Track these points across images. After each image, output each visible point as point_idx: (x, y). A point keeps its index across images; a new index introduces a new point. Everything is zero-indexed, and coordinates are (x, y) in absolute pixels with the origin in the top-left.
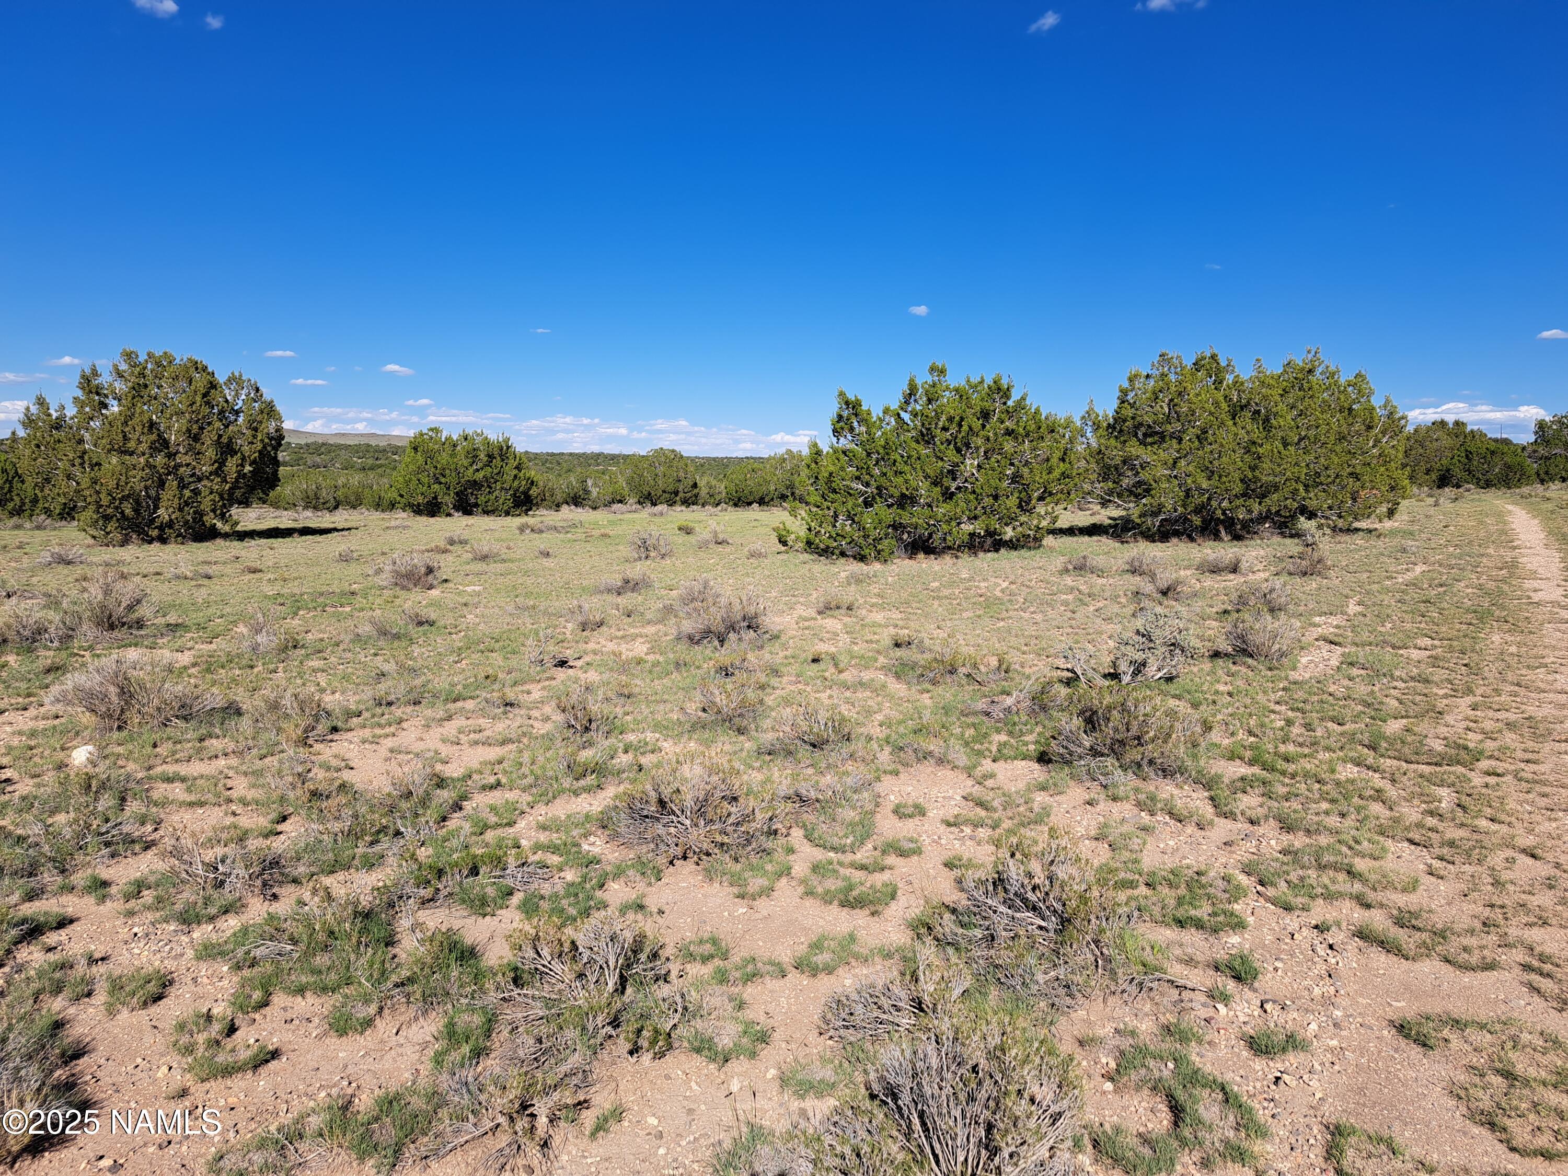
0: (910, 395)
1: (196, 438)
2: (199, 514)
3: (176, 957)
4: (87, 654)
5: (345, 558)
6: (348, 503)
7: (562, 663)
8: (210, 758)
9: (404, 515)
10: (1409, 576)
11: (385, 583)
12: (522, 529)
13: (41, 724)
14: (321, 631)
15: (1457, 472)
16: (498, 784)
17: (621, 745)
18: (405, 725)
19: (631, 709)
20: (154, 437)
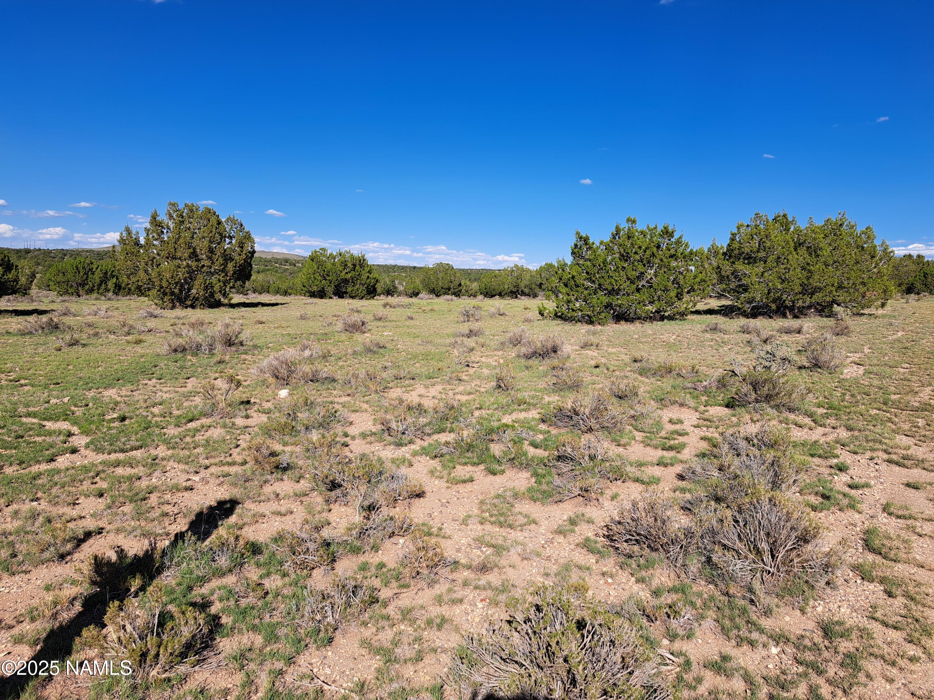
0: (616, 234)
2: (213, 293)
8: (339, 397)
10: (895, 337)
11: (340, 330)
12: (385, 306)
15: (918, 285)
20: (191, 250)
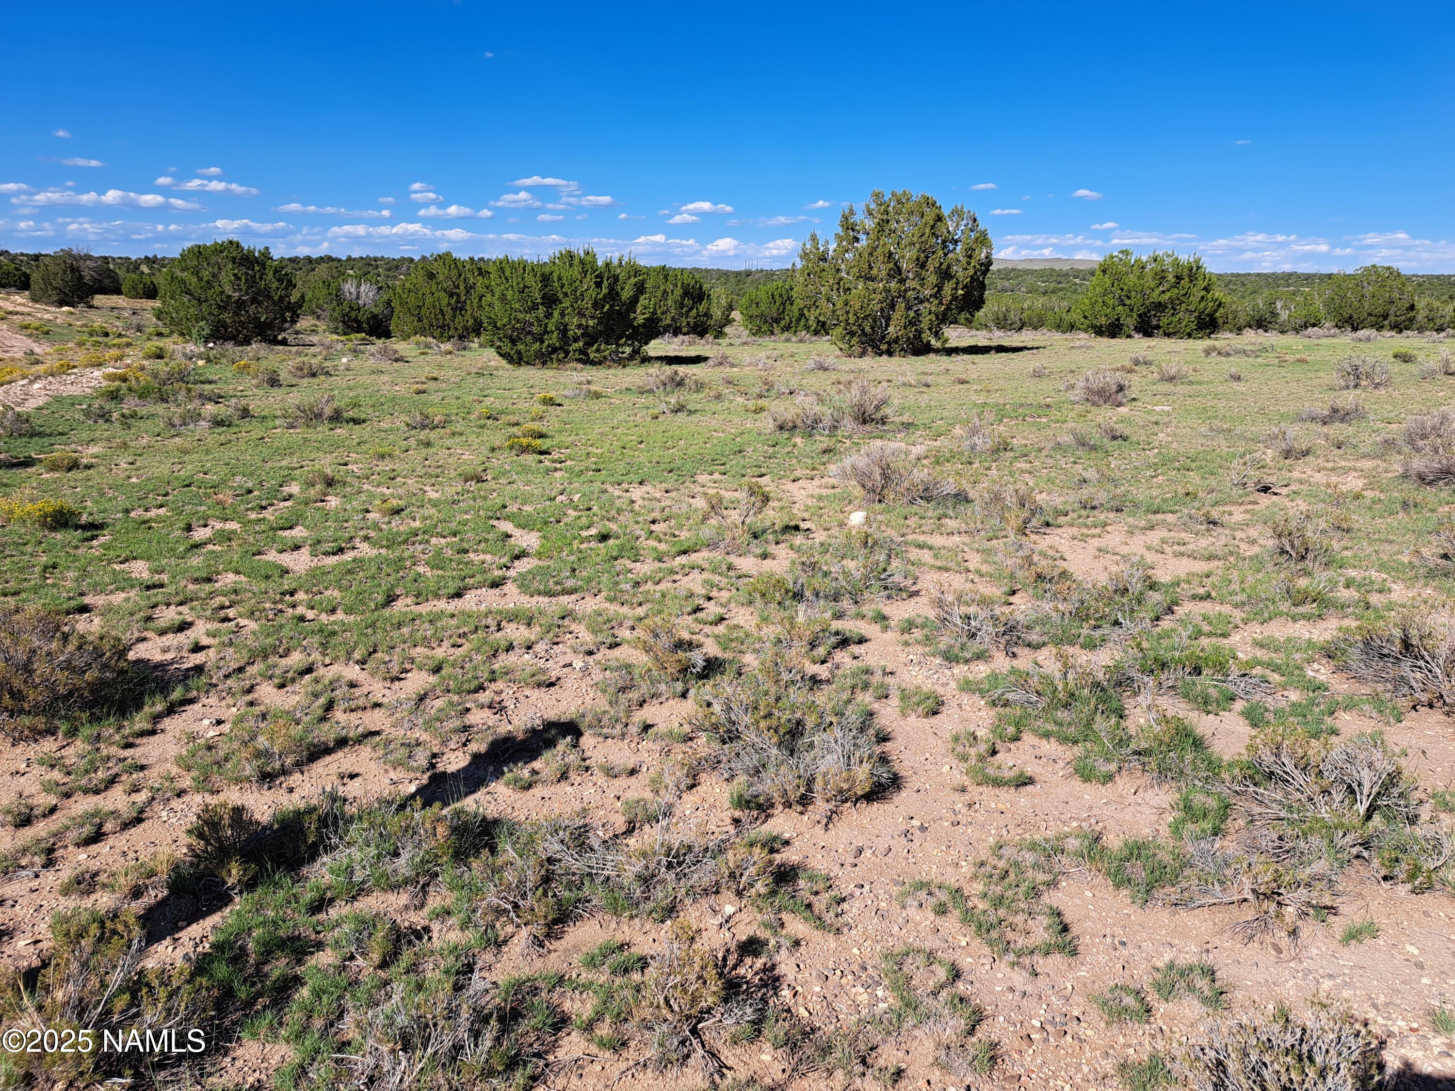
1: (923, 266)
2: (920, 332)
3: (943, 685)
4: (847, 441)
5: (1037, 374)
6: (1031, 325)
7: (1266, 489)
8: (948, 534)
9: (1086, 336)
11: (1077, 399)
12: (1207, 352)
13: (824, 492)
14: (1024, 438)
16: (1209, 596)
17: (1342, 579)
18: (1108, 528)
19: (1349, 545)
20: (891, 265)
